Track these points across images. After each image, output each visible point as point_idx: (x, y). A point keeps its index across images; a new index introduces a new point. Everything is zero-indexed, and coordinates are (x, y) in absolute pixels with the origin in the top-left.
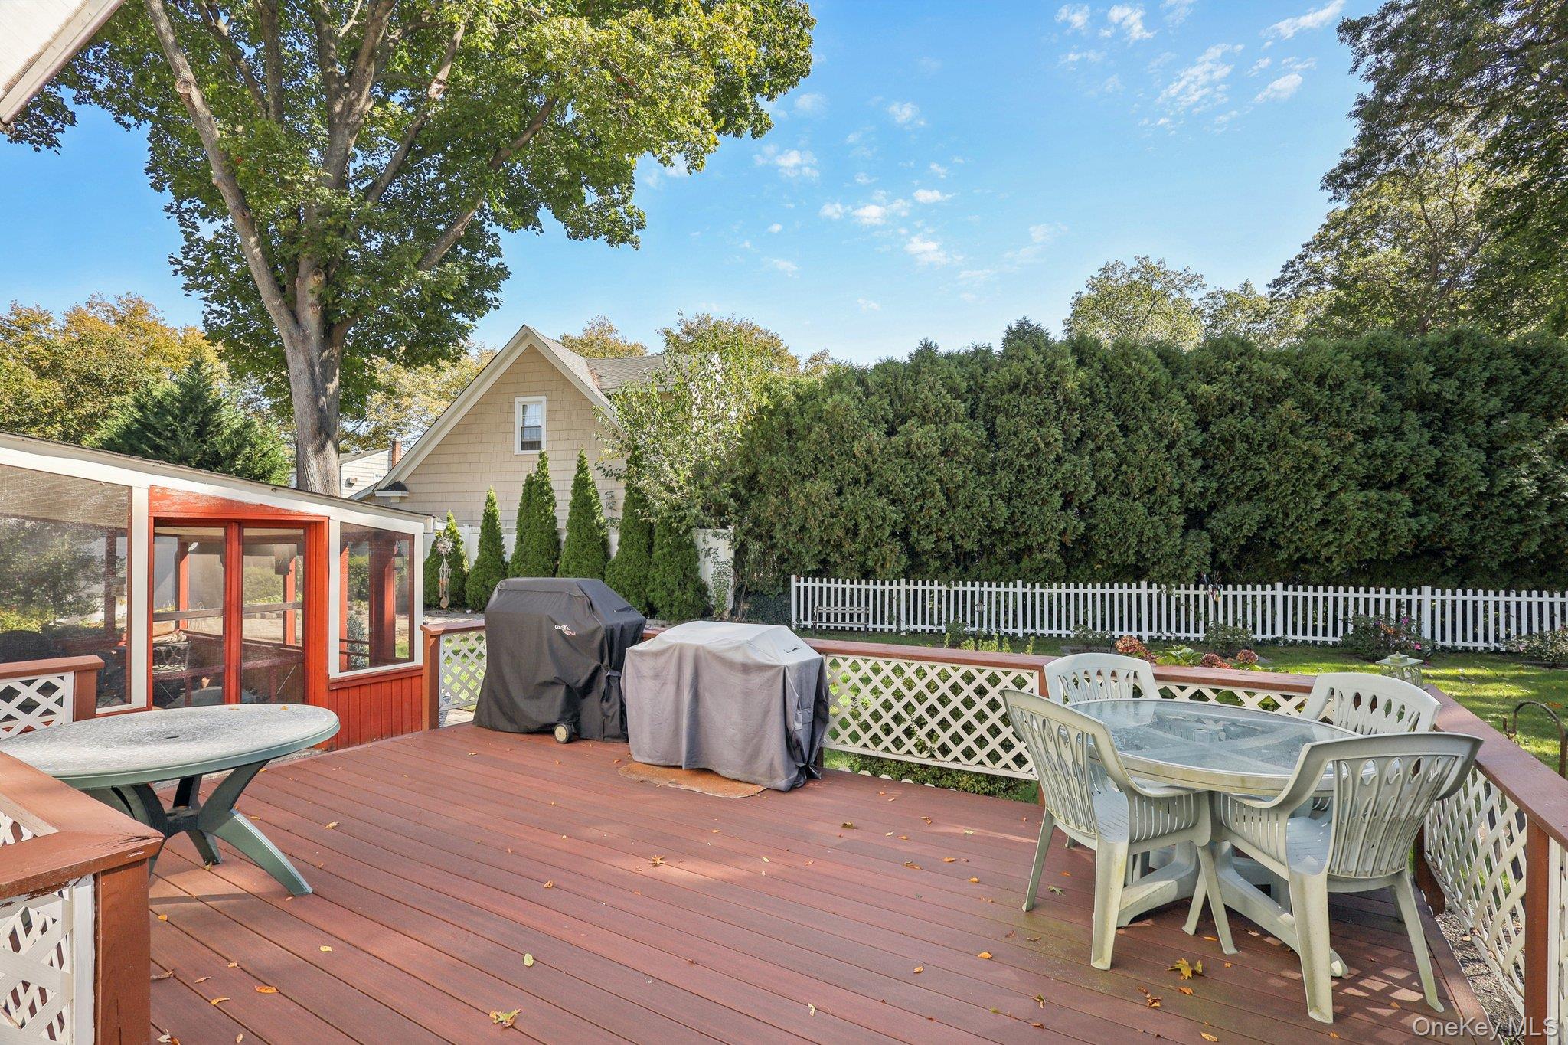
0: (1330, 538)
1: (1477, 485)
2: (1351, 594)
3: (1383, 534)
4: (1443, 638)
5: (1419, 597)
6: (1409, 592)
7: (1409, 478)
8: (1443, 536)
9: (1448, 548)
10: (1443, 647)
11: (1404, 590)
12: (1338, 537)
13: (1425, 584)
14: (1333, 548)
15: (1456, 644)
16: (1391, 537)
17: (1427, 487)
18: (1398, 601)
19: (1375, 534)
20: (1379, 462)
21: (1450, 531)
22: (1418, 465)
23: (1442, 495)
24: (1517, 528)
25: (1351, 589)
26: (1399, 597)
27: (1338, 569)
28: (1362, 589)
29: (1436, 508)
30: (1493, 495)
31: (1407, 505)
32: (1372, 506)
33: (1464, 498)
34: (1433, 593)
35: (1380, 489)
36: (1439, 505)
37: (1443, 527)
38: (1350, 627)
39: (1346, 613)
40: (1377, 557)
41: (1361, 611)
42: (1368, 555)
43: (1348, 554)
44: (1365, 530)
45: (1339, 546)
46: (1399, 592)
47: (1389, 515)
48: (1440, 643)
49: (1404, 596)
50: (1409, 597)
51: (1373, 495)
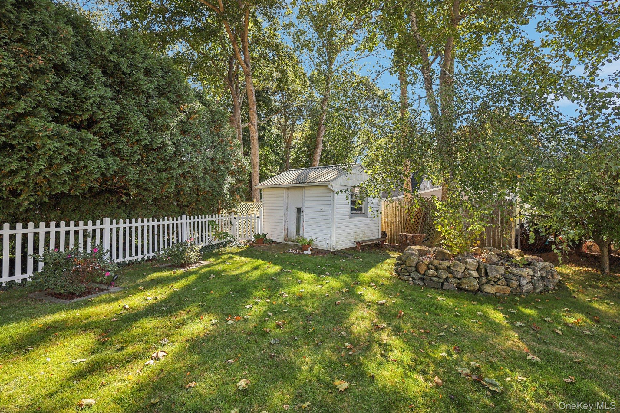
0: (15, 165)
1: (145, 139)
2: (42, 229)
3: (75, 169)
4: (117, 257)
5: (102, 227)
6: (94, 224)
7: (96, 122)
8: (121, 177)
9: (124, 187)
10: (118, 263)
11: (90, 222)
12: (25, 165)
13: (105, 216)
14: (19, 179)
15: (126, 259)
16: (84, 172)
17: (111, 134)
18: (85, 231)
19: (67, 167)
20: (71, 99)
21: (127, 173)
22: (104, 114)
23: (122, 143)
24: (165, 175)
25: (42, 224)
26: (86, 228)
27: (26, 203)
28: (53, 224)
29: (117, 153)
30: (153, 150)
31: (97, 145)
32: (64, 138)
33: (136, 147)
34: (111, 223)
35: (72, 127)
36: (119, 151)
37: (122, 169)
38: (41, 265)
39: (36, 249)
40: (70, 191)
41: (52, 246)
42: (60, 189)
43: (37, 187)
44: (57, 161)
45: (26, 177)
46: (86, 224)
47: (81, 151)
48: (116, 261)
49: (90, 227)
50: (94, 227)
51: (66, 129)
